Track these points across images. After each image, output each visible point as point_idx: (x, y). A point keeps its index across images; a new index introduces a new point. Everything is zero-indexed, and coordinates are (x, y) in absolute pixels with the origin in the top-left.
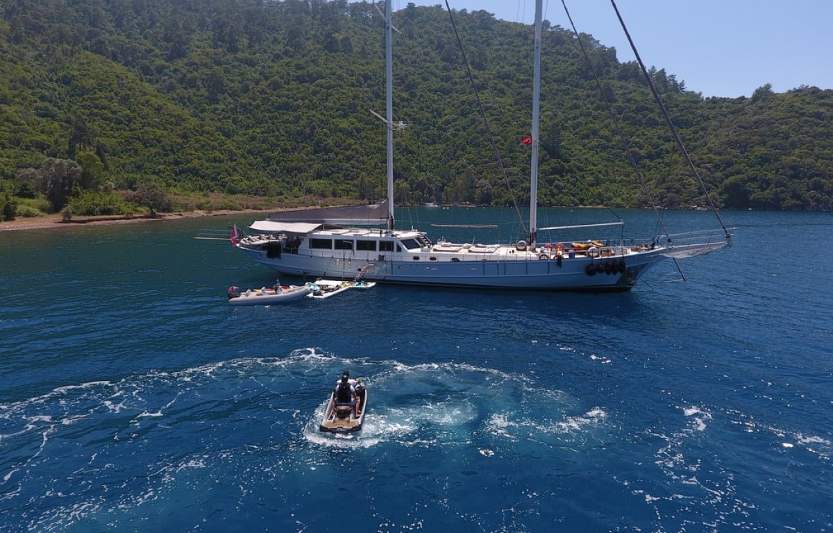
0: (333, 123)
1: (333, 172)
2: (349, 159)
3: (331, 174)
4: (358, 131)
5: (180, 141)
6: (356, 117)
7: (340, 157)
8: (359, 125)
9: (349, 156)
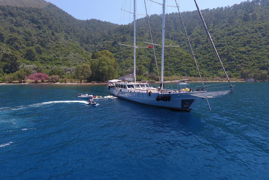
0: (238, 49)
1: (232, 68)
2: (240, 63)
3: (231, 69)
4: (249, 51)
5: (180, 61)
6: (249, 46)
7: (237, 62)
8: (250, 49)
9: (241, 62)
